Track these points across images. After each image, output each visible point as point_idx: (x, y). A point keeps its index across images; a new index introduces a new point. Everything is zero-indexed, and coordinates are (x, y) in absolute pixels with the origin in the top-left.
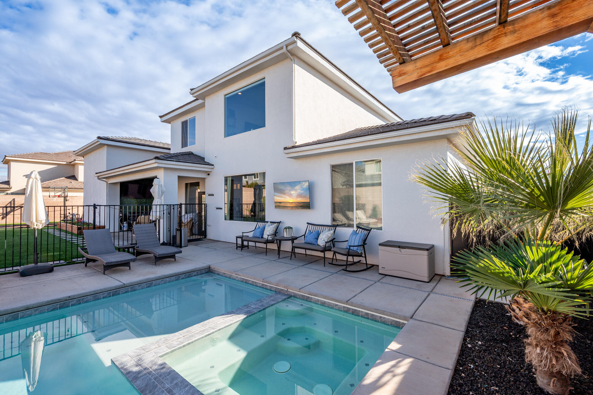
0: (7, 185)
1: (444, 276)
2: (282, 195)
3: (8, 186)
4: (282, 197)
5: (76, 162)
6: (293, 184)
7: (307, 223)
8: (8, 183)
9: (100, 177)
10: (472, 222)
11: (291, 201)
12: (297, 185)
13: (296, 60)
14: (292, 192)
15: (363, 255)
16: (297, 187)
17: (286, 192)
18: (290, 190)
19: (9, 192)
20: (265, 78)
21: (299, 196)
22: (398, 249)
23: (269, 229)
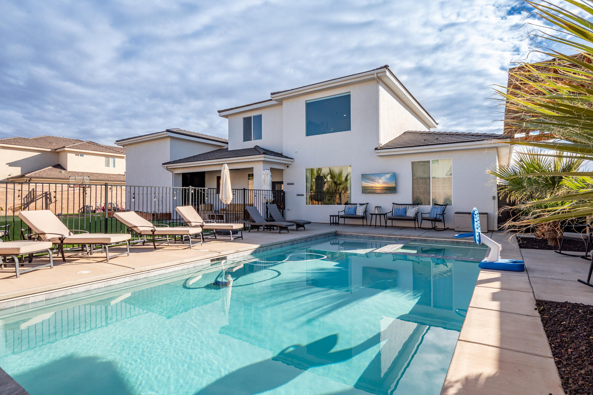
1: (494, 231)
2: (374, 183)
4: (373, 184)
5: (66, 149)
6: (380, 175)
7: (393, 203)
9: (168, 168)
10: (517, 195)
11: (379, 186)
12: (382, 176)
13: (381, 82)
14: (380, 181)
15: (443, 221)
16: (383, 178)
17: (376, 180)
18: (378, 180)
20: (350, 92)
21: (384, 183)
22: (468, 215)
23: (361, 208)
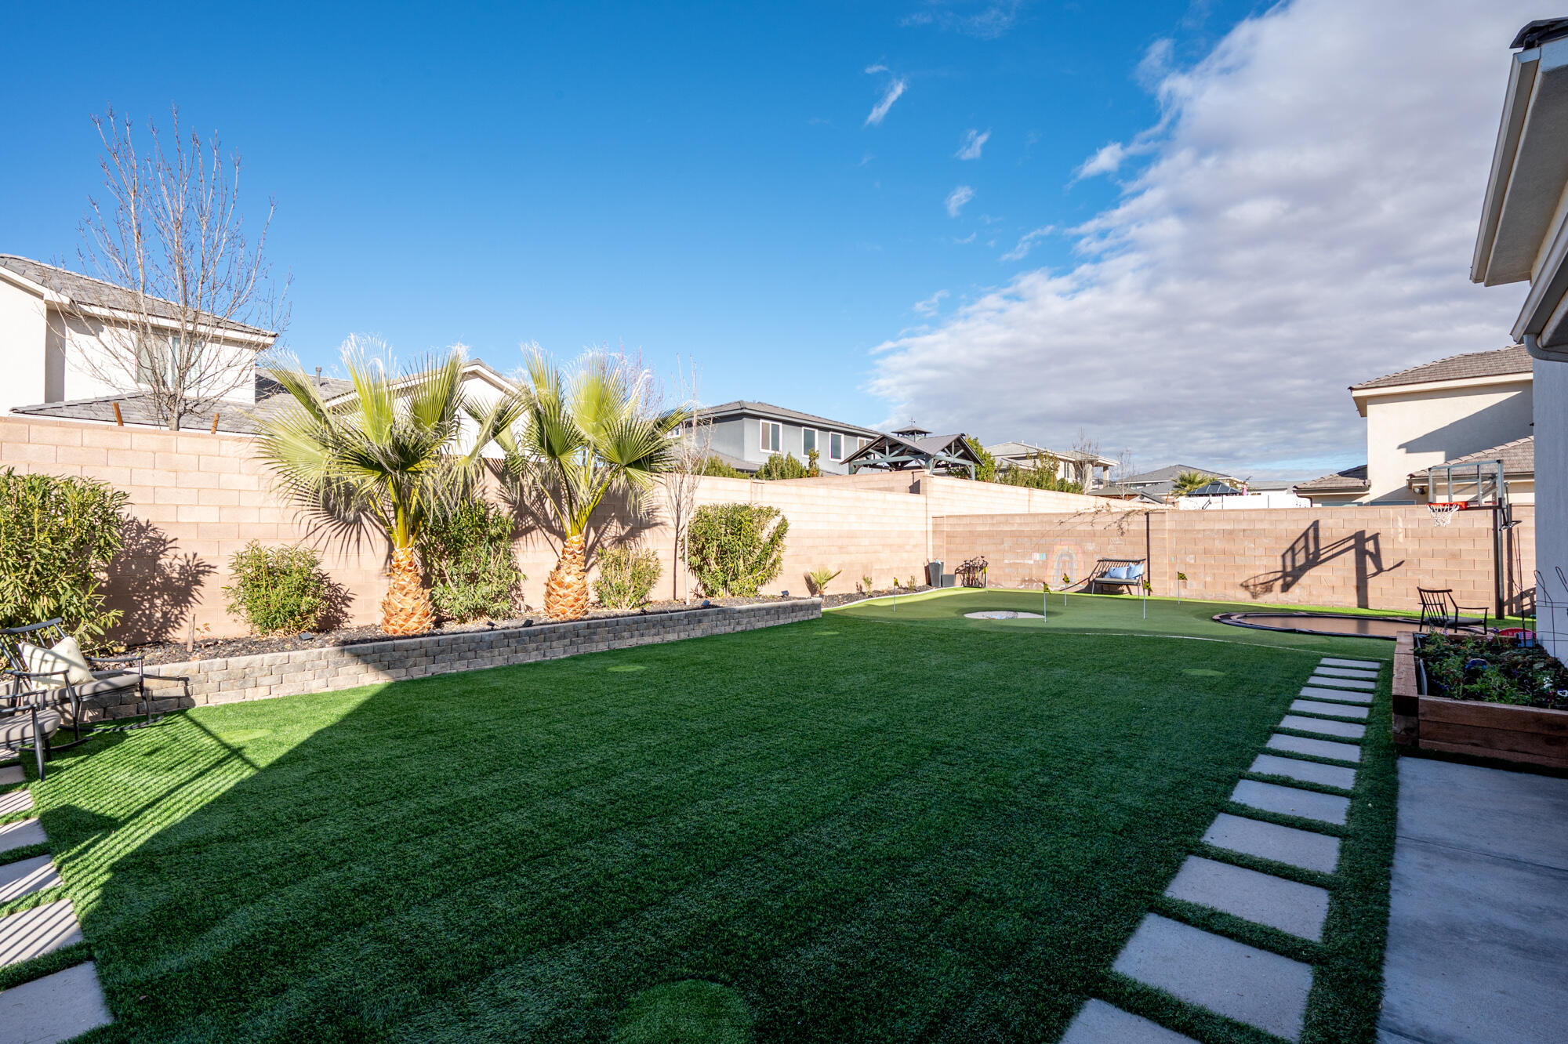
0: (1358, 480)
3: (1359, 482)
8: (1361, 472)
19: (1365, 500)
